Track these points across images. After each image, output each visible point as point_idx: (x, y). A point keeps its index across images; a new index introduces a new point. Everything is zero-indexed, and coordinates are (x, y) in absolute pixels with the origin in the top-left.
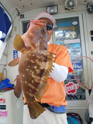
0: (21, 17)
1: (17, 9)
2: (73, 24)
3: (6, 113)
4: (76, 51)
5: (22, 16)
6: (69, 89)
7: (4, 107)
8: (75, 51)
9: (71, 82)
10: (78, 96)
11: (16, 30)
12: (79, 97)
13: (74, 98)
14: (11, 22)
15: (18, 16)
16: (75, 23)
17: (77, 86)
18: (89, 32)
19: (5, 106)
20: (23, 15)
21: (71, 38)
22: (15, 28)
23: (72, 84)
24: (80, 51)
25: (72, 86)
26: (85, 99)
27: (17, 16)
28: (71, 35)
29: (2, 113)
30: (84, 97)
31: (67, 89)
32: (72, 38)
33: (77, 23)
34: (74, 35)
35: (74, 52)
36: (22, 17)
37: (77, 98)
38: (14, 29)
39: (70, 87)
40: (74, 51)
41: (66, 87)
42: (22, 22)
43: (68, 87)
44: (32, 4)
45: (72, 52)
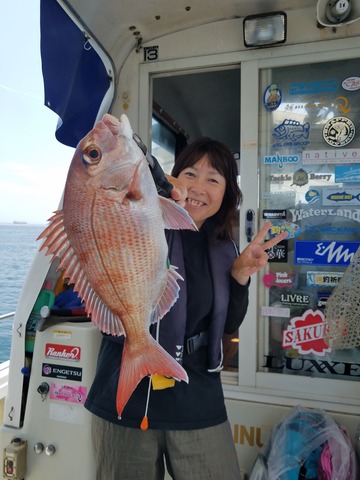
0: (148, 55)
1: (132, 28)
2: (344, 86)
4: (346, 197)
5: (151, 53)
7: (76, 373)
8: (341, 197)
9: (314, 311)
10: (336, 363)
12: (340, 368)
13: (321, 371)
14: (112, 75)
15: (137, 51)
16: (352, 84)
19: (80, 370)
20: (155, 48)
21: (331, 143)
22: (126, 97)
23: (318, 319)
27: (134, 51)
28: (333, 132)
29: (70, 391)
31: (298, 334)
32: (336, 144)
34: (344, 132)
35: (336, 200)
37: (333, 371)
38: (120, 102)
39: (310, 329)
40: (338, 194)
41: (293, 325)
42: (151, 74)
43: (302, 329)
44: (188, 9)
45: (329, 198)
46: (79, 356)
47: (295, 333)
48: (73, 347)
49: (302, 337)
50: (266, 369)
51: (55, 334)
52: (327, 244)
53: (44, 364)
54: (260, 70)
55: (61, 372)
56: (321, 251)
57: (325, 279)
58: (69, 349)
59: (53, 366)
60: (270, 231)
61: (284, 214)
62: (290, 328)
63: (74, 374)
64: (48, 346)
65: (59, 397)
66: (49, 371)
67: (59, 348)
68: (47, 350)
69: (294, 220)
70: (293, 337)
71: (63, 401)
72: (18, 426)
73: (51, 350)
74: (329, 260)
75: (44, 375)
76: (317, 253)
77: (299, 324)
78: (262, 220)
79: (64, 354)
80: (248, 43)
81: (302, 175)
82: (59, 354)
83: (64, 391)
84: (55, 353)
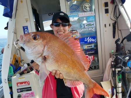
7: (29, 89)
8: (89, 25)
9: (86, 55)
10: (92, 67)
11: (22, 2)
13: (89, 69)
17: (92, 58)
18: (103, 4)
21: (85, 10)
24: (94, 25)
26: (99, 69)
28: (86, 7)
29: (29, 94)
32: (87, 11)
34: (88, 7)
35: (88, 26)
40: (89, 24)
45: (86, 26)
46: (29, 84)
48: (27, 82)
52: (87, 38)
53: (17, 89)
55: (24, 90)
56: (86, 40)
57: (88, 47)
58: (25, 83)
59: (20, 89)
61: (76, 31)
64: (17, 84)
65: (25, 97)
66: (20, 90)
67: (21, 83)
68: (17, 85)
69: (79, 33)
73: (19, 84)
74: (88, 42)
75: (18, 92)
79: (24, 84)
82: (22, 85)
83: (26, 95)
84: (21, 85)
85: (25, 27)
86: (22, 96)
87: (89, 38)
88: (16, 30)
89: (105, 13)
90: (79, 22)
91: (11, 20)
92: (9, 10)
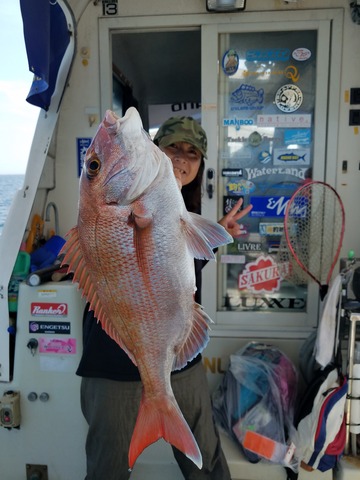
0: (107, 9)
2: (294, 56)
3: (71, 343)
4: (293, 158)
5: (110, 8)
6: (259, 276)
7: (64, 328)
8: (289, 158)
9: (266, 256)
10: (282, 299)
11: (85, 63)
12: (285, 304)
13: (271, 306)
14: (72, 30)
15: (95, 4)
16: (301, 54)
17: (284, 269)
18: (346, 92)
19: (68, 324)
20: (114, 3)
21: (282, 109)
22: (85, 52)
23: (268, 264)
24: (307, 158)
25: (268, 268)
26: (305, 311)
27: (92, 3)
28: (284, 99)
29: (59, 344)
30: (302, 304)
31: (252, 277)
32: (287, 110)
33: (309, 56)
34: (293, 98)
35: (285, 160)
36: (110, 11)
37: (280, 306)
38: (80, 58)
39: (262, 272)
40: (287, 155)
41: (248, 270)
42: (111, 30)
43: (255, 273)
45: (279, 158)
46: (66, 312)
47: (249, 277)
48: (59, 304)
49: (255, 279)
50: (225, 308)
51: (40, 294)
52: (276, 199)
53: (30, 322)
54: (219, 35)
55: (49, 327)
56: (272, 205)
57: (275, 229)
58: (55, 306)
59: (40, 323)
60: (228, 188)
61: (240, 173)
62: (245, 272)
63: (62, 328)
64: (33, 305)
65: (49, 350)
66: (36, 327)
67: (45, 306)
68: (32, 309)
69: (249, 178)
70: (248, 280)
71: (53, 354)
72: (8, 380)
73: (37, 308)
74: (279, 212)
75: (31, 331)
76: (268, 206)
77: (253, 268)
78: (221, 178)
79: (50, 310)
80: (210, 7)
81: (257, 137)
82: (46, 311)
83: (53, 344)
84: (42, 311)
85: (83, 142)
86: (41, 345)
87: (282, 199)
88: (56, 145)
89: (351, 124)
90: (254, 144)
91: (46, 116)
92: (46, 86)
